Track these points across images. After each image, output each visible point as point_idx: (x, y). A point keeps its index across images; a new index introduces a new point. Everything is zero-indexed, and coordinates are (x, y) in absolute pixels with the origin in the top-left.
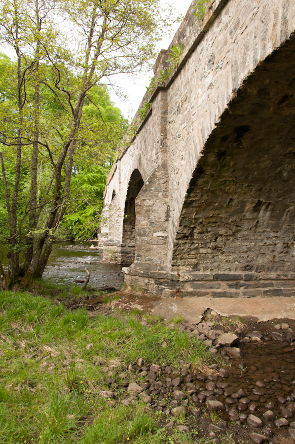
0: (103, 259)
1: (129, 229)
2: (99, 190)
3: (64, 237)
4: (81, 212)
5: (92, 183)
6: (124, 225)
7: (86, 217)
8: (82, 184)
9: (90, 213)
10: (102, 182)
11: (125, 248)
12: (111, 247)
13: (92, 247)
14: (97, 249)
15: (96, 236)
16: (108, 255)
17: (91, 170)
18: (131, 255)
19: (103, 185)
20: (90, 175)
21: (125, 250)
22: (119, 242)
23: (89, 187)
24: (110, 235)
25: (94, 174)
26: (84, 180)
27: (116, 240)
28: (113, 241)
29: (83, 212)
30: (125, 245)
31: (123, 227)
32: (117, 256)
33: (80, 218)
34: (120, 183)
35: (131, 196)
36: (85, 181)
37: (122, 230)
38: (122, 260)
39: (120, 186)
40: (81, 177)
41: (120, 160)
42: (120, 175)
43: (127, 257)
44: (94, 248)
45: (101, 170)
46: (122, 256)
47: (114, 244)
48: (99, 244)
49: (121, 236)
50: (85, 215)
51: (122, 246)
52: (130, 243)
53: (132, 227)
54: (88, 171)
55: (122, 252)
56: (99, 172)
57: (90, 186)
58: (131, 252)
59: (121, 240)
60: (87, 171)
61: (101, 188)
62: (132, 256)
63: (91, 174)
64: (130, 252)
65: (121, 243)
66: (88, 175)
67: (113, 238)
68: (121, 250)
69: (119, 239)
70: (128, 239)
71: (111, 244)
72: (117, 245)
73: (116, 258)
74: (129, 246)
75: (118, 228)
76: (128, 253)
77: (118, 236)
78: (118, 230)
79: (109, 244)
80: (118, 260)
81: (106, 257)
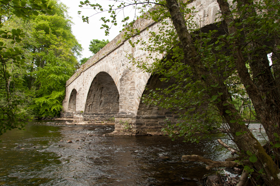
0: (115, 131)
2: (63, 80)
3: (33, 116)
4: (47, 96)
5: (58, 74)
6: (142, 96)
7: (52, 100)
8: (49, 74)
9: (55, 97)
11: (140, 119)
15: (59, 116)
16: (120, 127)
18: (145, 126)
21: (139, 121)
22: (133, 114)
23: (56, 76)
24: (122, 108)
26: (51, 70)
27: (129, 113)
28: (126, 113)
29: (49, 96)
30: (140, 117)
32: (131, 127)
36: (53, 71)
37: (138, 103)
38: (137, 131)
40: (49, 69)
41: (133, 37)
42: (133, 51)
43: (141, 129)
46: (137, 127)
47: (128, 116)
48: (74, 120)
49: (136, 108)
50: (51, 98)
51: (137, 118)
52: (144, 114)
54: (55, 64)
55: (137, 124)
56: (64, 65)
58: (144, 123)
59: (135, 113)
60: (53, 64)
61: (64, 78)
62: (145, 128)
65: (136, 115)
66: (54, 67)
67: (125, 110)
68: (136, 121)
69: (132, 112)
70: (142, 110)
71: (124, 115)
72: (132, 116)
73: (131, 129)
74: (143, 118)
75: (132, 100)
76: (142, 125)
77: (131, 109)
78: (131, 103)
79: (122, 116)
80: (133, 131)
81: (118, 129)
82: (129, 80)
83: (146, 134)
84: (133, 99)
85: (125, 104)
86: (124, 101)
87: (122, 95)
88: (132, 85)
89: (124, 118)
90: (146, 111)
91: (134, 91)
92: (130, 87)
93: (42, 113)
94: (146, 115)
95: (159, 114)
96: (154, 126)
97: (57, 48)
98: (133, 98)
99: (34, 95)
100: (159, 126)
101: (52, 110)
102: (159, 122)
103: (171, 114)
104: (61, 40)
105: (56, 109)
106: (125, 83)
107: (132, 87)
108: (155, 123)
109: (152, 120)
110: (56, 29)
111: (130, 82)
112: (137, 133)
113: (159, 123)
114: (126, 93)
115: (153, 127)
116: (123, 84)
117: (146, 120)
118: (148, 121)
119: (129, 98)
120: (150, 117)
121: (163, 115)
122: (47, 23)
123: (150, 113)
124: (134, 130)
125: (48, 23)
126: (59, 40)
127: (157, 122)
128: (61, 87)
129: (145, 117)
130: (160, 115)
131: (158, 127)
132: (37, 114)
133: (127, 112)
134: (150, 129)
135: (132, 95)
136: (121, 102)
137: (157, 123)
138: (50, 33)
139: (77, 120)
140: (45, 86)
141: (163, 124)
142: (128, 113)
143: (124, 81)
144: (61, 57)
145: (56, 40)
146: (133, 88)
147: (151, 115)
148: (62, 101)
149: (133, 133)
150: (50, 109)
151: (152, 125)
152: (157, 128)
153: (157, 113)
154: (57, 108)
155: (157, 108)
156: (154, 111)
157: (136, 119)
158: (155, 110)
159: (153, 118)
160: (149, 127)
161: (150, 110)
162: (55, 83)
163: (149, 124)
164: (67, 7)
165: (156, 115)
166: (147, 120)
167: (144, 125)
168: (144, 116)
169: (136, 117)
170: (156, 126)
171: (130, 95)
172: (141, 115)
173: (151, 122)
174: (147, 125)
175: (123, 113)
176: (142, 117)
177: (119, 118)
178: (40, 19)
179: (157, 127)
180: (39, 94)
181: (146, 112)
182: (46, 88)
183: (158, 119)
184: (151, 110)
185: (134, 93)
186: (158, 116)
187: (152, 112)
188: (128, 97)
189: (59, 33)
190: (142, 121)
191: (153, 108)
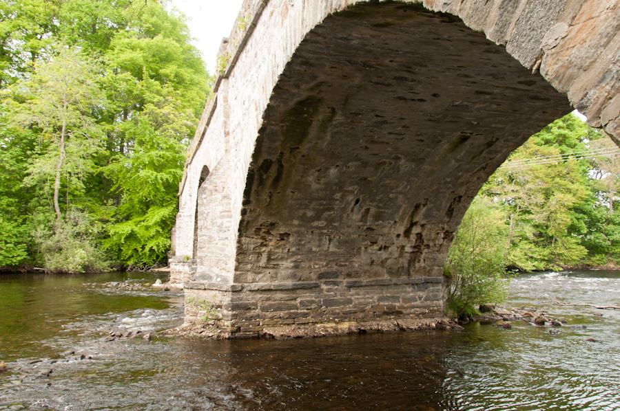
0: (185, 325)
1: (252, 246)
2: (171, 181)
3: (106, 264)
4: (138, 219)
5: (159, 168)
6: (240, 236)
7: (147, 228)
9: (154, 221)
10: (177, 167)
11: (242, 295)
12: (203, 294)
13: (158, 284)
14: (167, 290)
15: (164, 262)
16: (195, 314)
17: (156, 146)
18: (258, 311)
19: (178, 171)
20: (153, 153)
21: (241, 299)
22: (225, 280)
23: (152, 174)
24: (202, 264)
25: (161, 153)
27: (218, 276)
28: (211, 278)
29: (142, 219)
30: (243, 288)
31: (239, 242)
32: (221, 315)
33: (136, 229)
34: (227, 134)
35: (265, 156)
37: (234, 251)
38: (233, 325)
39: (228, 142)
40: (138, 158)
41: (227, 77)
42: (227, 115)
43: (247, 319)
44: (162, 286)
45: (175, 145)
46: (234, 316)
47: (214, 285)
48: (171, 278)
49: (232, 264)
50: (145, 224)
51: (235, 290)
52: (254, 281)
53: (260, 241)
54: (152, 146)
55: (234, 307)
56: (171, 148)
57: (155, 173)
58: (256, 305)
59: (230, 276)
60: (149, 147)
61: (174, 176)
62: (258, 316)
63: (157, 152)
64: (253, 304)
65: (232, 284)
66: (150, 153)
67: (210, 270)
68: (232, 300)
69: (224, 274)
70: (248, 271)
71: (203, 284)
72: (221, 287)
73: (219, 320)
74: (251, 291)
75: (224, 245)
76: (249, 309)
77: (223, 266)
78: (223, 250)
79: (200, 284)
80: (224, 326)
81: (192, 318)
82: (219, 192)
83: (261, 333)
84: (226, 242)
85: (209, 255)
86: (207, 246)
87: (203, 230)
88: (225, 205)
89: (205, 289)
90: (260, 273)
91: (229, 219)
92: (220, 208)
93: (127, 257)
94: (261, 284)
95: (300, 279)
96: (286, 312)
97: (158, 111)
98: (227, 238)
99: (112, 217)
100: (299, 311)
101: (147, 249)
102: (299, 300)
103: (337, 277)
104: (169, 93)
105: (155, 248)
106: (208, 198)
107: (224, 208)
108: (288, 302)
109: (279, 295)
110: (161, 68)
111: (219, 196)
112: (236, 332)
113: (301, 303)
114: (213, 224)
115: (282, 314)
116: (205, 200)
117: (260, 296)
118: (268, 299)
119: (218, 238)
120: (272, 287)
121: (311, 282)
122: (138, 56)
123: (273, 278)
124: (226, 324)
125: (141, 55)
126: (165, 91)
127: (295, 299)
128: (167, 197)
129: (256, 288)
130: (304, 280)
131: (297, 314)
132: (118, 258)
133: (212, 275)
134: (272, 318)
135: (226, 229)
136: (201, 248)
137: (293, 302)
138: (144, 78)
139: (178, 277)
140: (133, 197)
141: (313, 306)
142: (215, 277)
143: (208, 193)
144: (165, 131)
145: (158, 93)
146: (227, 211)
147: (276, 283)
148: (171, 229)
149: (224, 331)
150: (143, 248)
151: (279, 308)
152: (293, 317)
153: (294, 276)
154: (158, 246)
155: (292, 264)
156: (283, 272)
157: (231, 293)
158: (287, 268)
159: (282, 290)
160: (269, 314)
161: (270, 270)
162: (153, 189)
163: (271, 306)
164: (187, 16)
165: (289, 283)
166: (265, 296)
167: (254, 309)
168: (254, 286)
169: (230, 289)
170: (292, 311)
171: (220, 231)
172: (245, 284)
173: (276, 300)
174: (264, 309)
175: (204, 277)
176: (249, 288)
177: (193, 290)
178: (126, 48)
179: (293, 313)
180: (123, 213)
181: (260, 276)
182: (136, 200)
183: (298, 291)
184: (273, 268)
185: (228, 224)
186: (295, 285)
187: (279, 275)
188: (215, 235)
189: (167, 76)
190: (247, 298)
191: (280, 263)
